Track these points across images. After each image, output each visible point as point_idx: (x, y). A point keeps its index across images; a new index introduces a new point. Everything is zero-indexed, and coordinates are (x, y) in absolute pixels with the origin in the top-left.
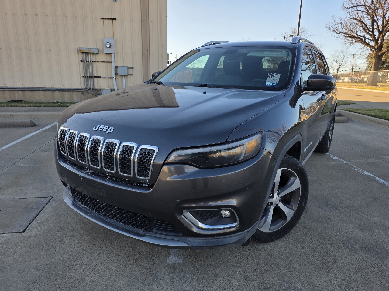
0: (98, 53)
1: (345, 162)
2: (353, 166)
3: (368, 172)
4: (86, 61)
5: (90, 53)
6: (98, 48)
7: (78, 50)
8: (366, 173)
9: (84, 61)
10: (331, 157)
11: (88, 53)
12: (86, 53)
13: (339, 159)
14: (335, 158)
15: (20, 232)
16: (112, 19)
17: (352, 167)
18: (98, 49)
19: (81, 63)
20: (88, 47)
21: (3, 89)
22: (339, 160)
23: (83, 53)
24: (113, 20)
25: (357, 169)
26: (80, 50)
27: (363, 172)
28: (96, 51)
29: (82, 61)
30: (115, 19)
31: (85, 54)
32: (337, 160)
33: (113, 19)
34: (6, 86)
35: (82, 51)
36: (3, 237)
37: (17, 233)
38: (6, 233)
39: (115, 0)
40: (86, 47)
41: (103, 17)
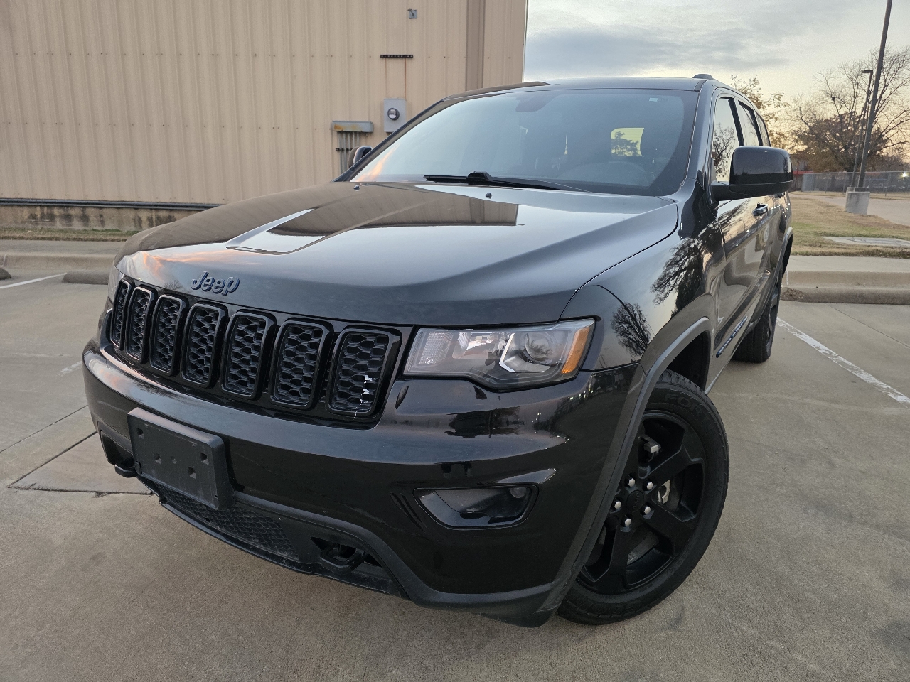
0: (371, 133)
4: (347, 150)
5: (356, 133)
6: (372, 121)
7: (331, 125)
9: (343, 150)
10: (891, 395)
11: (351, 133)
12: (346, 133)
15: (146, 494)
16: (405, 57)
18: (371, 123)
19: (336, 153)
20: (353, 120)
21: (187, 207)
23: (341, 133)
24: (407, 59)
26: (336, 127)
28: (366, 129)
29: (338, 150)
30: (411, 56)
31: (344, 135)
33: (407, 55)
34: (193, 202)
35: (340, 128)
36: (116, 499)
37: (141, 494)
38: (123, 493)
39: (413, 15)
40: (348, 120)
41: (385, 54)
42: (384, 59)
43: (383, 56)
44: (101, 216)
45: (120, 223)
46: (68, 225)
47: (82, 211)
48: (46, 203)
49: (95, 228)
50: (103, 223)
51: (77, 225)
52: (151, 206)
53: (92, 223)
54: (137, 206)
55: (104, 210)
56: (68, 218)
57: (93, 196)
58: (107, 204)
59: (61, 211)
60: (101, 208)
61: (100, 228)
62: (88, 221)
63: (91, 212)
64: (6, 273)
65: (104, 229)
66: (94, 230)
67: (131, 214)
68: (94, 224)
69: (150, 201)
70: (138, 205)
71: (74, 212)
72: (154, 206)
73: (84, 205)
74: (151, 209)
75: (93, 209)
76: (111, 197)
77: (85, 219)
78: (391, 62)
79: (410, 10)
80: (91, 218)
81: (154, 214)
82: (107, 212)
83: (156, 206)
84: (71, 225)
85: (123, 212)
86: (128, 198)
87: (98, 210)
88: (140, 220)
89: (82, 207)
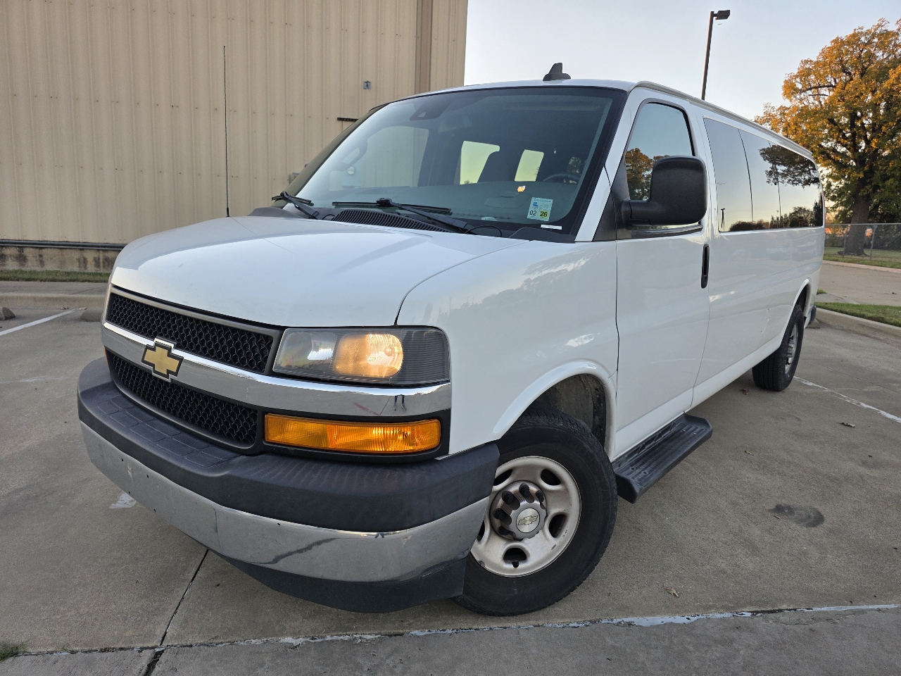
1: (827, 390)
2: (843, 396)
7: (290, 177)
8: (865, 406)
17: (841, 397)
22: (817, 387)
25: (849, 400)
27: (859, 404)
39: (367, 85)
41: (342, 117)
42: (341, 122)
43: (340, 119)
44: (41, 256)
45: (63, 263)
47: (19, 251)
50: (42, 263)
51: (12, 265)
52: (99, 247)
53: (29, 263)
54: (82, 247)
55: (44, 250)
58: (48, 245)
61: (38, 269)
62: (25, 261)
63: (29, 252)
64: (11, 313)
67: (75, 254)
68: (32, 265)
69: (97, 242)
70: (84, 246)
71: (10, 251)
72: (102, 247)
73: (21, 245)
74: (98, 250)
75: (32, 249)
76: (52, 237)
77: (22, 259)
78: (345, 123)
79: (367, 82)
80: (28, 258)
81: (101, 255)
82: (47, 252)
83: (105, 247)
84: (4, 265)
85: (65, 252)
86: (72, 238)
87: (37, 250)
88: (85, 260)
89: (18, 247)
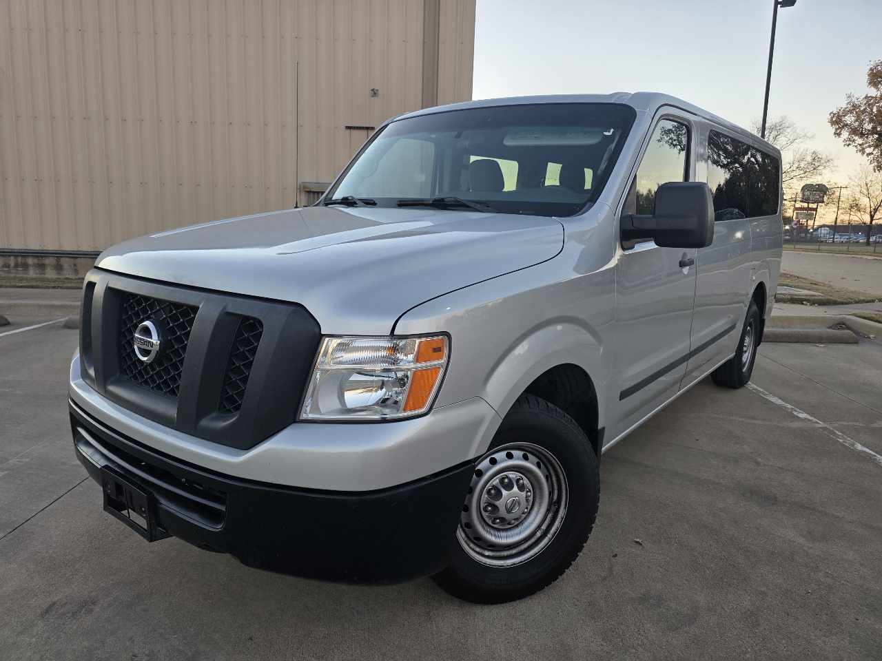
1: (821, 424)
2: (837, 432)
3: (864, 445)
7: (300, 186)
8: (859, 447)
10: (796, 413)
11: (318, 192)
12: (314, 192)
13: (810, 418)
14: (803, 415)
16: (368, 128)
17: (835, 433)
20: (320, 181)
22: (809, 420)
23: (309, 192)
24: (369, 130)
25: (843, 438)
26: (304, 187)
27: (853, 445)
30: (373, 128)
31: (312, 194)
32: (805, 419)
35: (308, 188)
39: (375, 93)
40: (315, 181)
41: (350, 125)
42: (349, 130)
43: (348, 128)
44: (75, 265)
46: (41, 274)
47: (57, 261)
48: (21, 253)
49: (67, 276)
50: (76, 271)
51: (50, 274)
53: (65, 272)
55: (78, 260)
56: (42, 267)
57: (68, 247)
58: (82, 254)
59: (36, 260)
60: (75, 258)
61: (73, 277)
62: (61, 270)
63: (65, 262)
65: (77, 277)
66: (66, 278)
68: (68, 273)
71: (49, 261)
73: (59, 255)
75: (67, 259)
76: (86, 247)
77: (59, 268)
78: (355, 132)
79: (373, 90)
80: (65, 267)
82: (81, 262)
84: (44, 274)
87: (73, 260)
89: (56, 257)
